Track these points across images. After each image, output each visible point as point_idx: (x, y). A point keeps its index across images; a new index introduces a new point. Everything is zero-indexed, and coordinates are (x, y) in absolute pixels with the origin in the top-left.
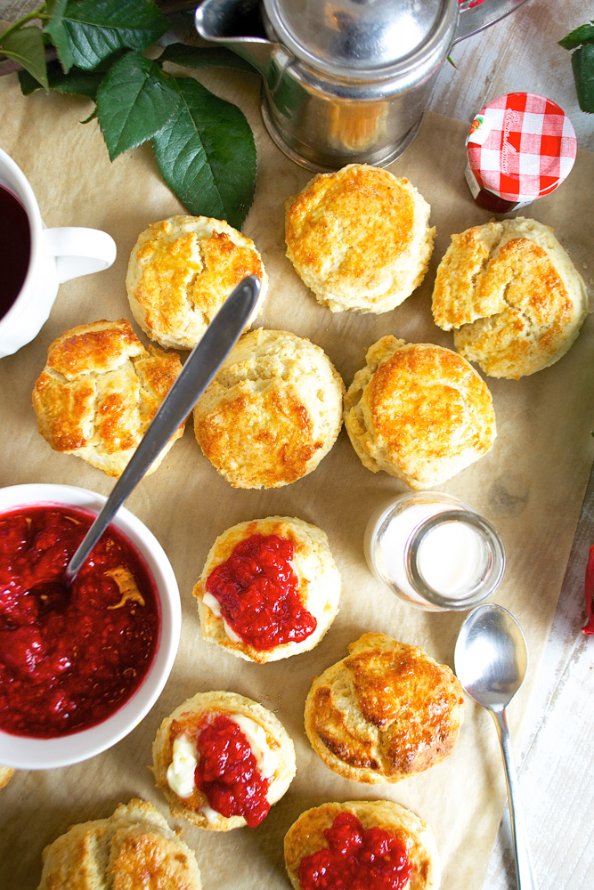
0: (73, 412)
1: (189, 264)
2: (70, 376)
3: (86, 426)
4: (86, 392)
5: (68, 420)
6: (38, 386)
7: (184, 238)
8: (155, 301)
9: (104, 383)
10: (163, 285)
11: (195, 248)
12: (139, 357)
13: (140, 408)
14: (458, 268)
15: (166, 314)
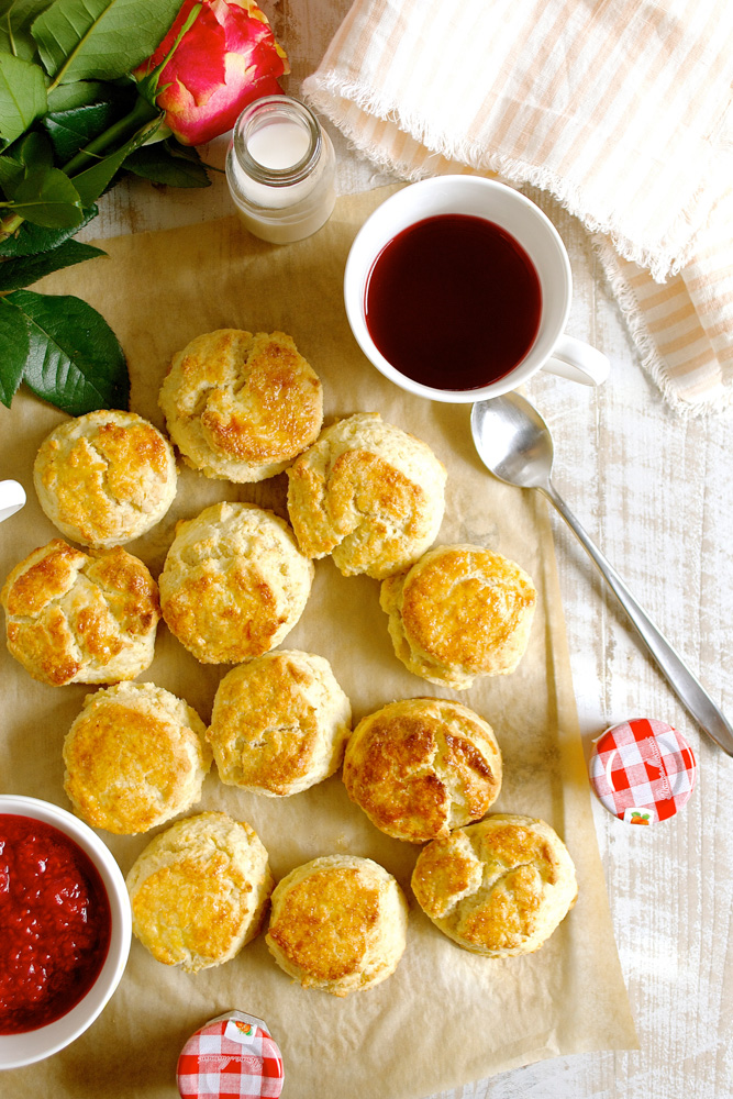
0: (55, 645)
1: (94, 468)
2: (35, 615)
3: (73, 651)
4: (57, 622)
5: (54, 654)
6: (11, 638)
7: (76, 447)
8: (81, 517)
9: (68, 605)
10: (81, 498)
11: (91, 451)
12: (86, 566)
13: (111, 611)
14: (303, 503)
15: (98, 521)
